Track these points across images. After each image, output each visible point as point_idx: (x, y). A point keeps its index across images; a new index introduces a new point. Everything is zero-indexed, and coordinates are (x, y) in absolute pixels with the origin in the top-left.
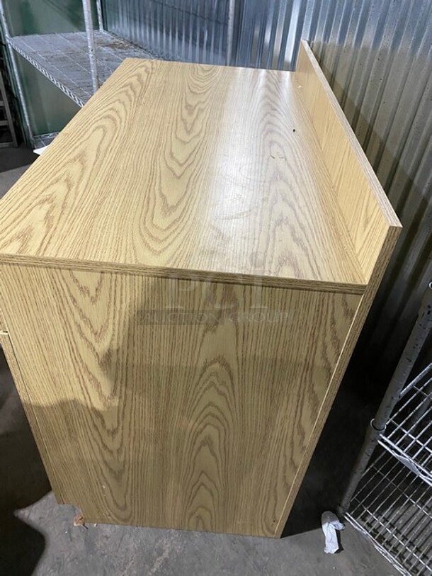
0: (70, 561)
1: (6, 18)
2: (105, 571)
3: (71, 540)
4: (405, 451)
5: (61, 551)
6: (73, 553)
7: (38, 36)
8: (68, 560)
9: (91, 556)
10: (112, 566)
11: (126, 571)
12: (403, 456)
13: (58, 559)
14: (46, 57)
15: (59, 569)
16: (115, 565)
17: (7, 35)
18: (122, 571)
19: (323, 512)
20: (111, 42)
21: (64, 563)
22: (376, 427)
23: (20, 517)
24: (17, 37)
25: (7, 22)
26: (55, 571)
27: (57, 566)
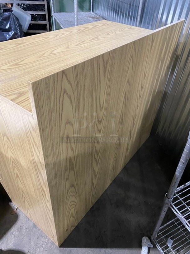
0: (25, 229)
1: (53, 5)
2: (38, 237)
3: (28, 220)
4: (180, 212)
5: (23, 224)
6: (27, 225)
7: (65, 13)
8: (25, 228)
9: (34, 229)
10: (42, 236)
11: (47, 240)
12: (179, 214)
13: (21, 226)
14: (65, 21)
15: (20, 231)
16: (43, 235)
17: (53, 12)
18: (46, 239)
19: (143, 237)
20: (93, 16)
21: (23, 229)
22: (168, 197)
23: (11, 205)
24: (57, 13)
25: (53, 7)
26: (18, 232)
27: (19, 230)
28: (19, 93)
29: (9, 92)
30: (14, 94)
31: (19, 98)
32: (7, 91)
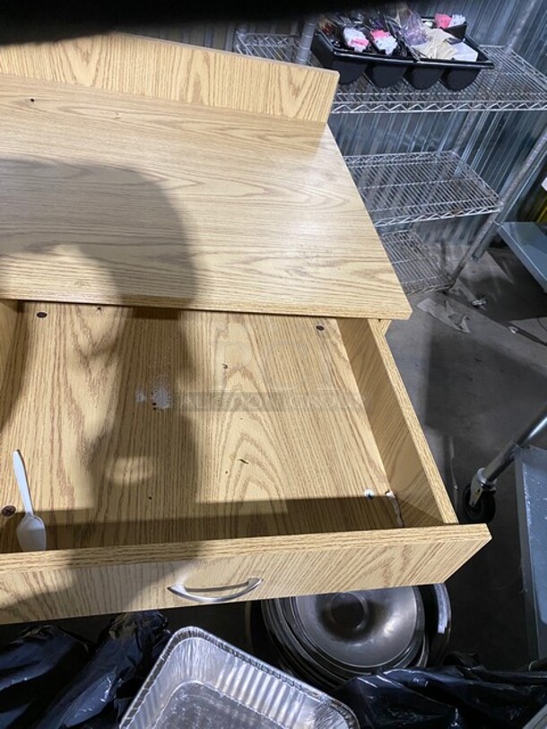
28: (373, 277)
29: (386, 292)
30: (380, 280)
31: (378, 268)
32: (389, 295)
